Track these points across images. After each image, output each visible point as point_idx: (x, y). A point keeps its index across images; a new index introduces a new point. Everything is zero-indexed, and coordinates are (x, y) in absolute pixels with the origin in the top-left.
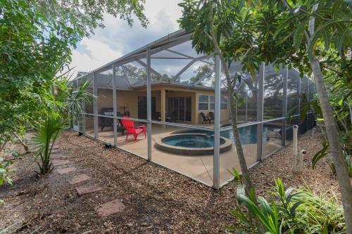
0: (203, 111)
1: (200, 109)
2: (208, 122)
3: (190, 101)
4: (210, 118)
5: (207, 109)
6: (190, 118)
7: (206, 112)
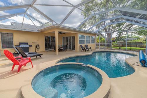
0: (82, 44)
1: (80, 43)
2: (84, 50)
3: (74, 38)
4: (85, 48)
5: (84, 43)
6: (75, 48)
7: (83, 45)
